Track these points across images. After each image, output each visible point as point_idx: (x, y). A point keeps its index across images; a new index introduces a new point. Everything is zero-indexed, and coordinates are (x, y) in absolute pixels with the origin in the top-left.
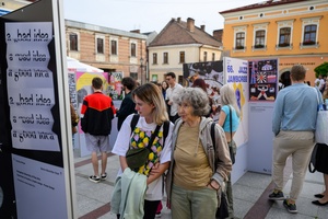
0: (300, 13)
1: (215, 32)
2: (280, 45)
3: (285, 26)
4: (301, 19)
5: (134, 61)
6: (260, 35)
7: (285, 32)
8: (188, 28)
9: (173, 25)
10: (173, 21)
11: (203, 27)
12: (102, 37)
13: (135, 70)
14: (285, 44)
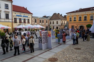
0: (83, 14)
1: (64, 16)
2: (79, 20)
3: (80, 16)
4: (83, 15)
5: (47, 24)
6: (75, 18)
7: (80, 18)
8: (58, 16)
9: (54, 15)
10: (54, 14)
11: (61, 15)
12: (41, 19)
13: (47, 26)
14: (80, 20)
